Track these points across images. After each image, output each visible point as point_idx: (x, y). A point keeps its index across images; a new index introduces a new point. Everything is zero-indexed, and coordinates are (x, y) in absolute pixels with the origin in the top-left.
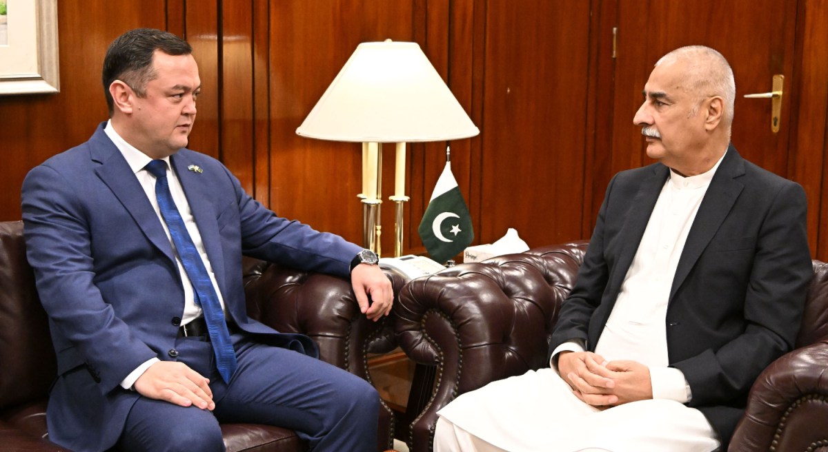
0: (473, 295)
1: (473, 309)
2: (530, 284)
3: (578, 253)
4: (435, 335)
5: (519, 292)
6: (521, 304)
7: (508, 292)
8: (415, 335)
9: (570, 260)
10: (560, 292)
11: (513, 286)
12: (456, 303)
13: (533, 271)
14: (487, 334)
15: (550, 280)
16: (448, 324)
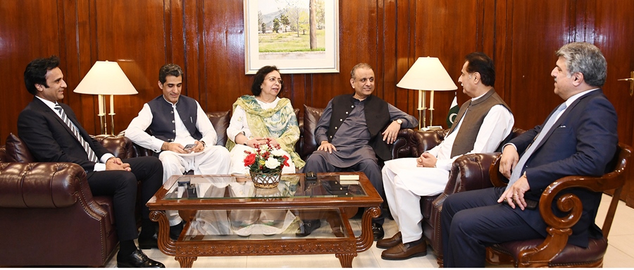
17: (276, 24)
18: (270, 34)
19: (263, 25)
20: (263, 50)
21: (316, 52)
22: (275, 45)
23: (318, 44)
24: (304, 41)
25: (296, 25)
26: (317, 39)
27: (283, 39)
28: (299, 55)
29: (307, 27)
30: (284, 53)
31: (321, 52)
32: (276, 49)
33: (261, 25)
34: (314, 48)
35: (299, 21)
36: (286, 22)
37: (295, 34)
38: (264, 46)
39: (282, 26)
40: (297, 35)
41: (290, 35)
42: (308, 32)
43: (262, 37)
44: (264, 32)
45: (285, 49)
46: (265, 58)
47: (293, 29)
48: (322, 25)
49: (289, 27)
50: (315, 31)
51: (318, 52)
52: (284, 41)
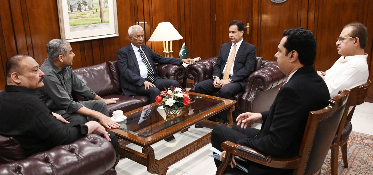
0: (199, 67)
1: (200, 69)
2: (209, 64)
3: (216, 59)
4: (193, 74)
5: (207, 66)
6: (208, 68)
7: (206, 66)
8: (190, 75)
9: (215, 59)
10: (214, 65)
11: (206, 65)
12: (197, 68)
13: (209, 62)
14: (203, 73)
15: (212, 64)
16: (195, 72)
17: (79, 5)
18: (76, 13)
19: (71, 6)
20: (72, 24)
21: (104, 24)
22: (79, 21)
23: (105, 19)
24: (97, 17)
25: (91, 6)
26: (104, 15)
27: (84, 16)
28: (95, 26)
29: (98, 6)
30: (86, 25)
31: (107, 23)
32: (81, 23)
33: (69, 6)
34: (103, 21)
35: (93, 3)
36: (86, 4)
37: (91, 12)
38: (73, 21)
39: (83, 7)
40: (92, 13)
41: (88, 13)
42: (99, 10)
43: (71, 15)
44: (72, 11)
45: (86, 22)
46: (74, 30)
47: (90, 9)
48: (106, 5)
49: (87, 7)
50: (103, 9)
51: (106, 23)
52: (85, 17)
